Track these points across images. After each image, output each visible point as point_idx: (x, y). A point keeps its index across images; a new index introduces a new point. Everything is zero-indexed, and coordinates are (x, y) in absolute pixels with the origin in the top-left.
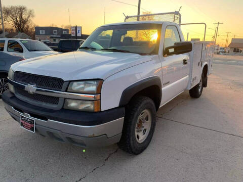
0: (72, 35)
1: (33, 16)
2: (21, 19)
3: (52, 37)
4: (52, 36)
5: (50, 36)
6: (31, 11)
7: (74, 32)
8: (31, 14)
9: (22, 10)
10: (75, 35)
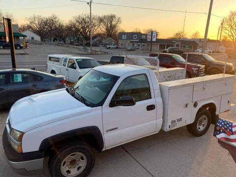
0: (148, 40)
1: (120, 23)
2: (111, 26)
3: (131, 42)
4: (132, 40)
5: (130, 41)
6: (119, 18)
7: (150, 37)
8: (119, 21)
9: (112, 17)
10: (150, 40)
